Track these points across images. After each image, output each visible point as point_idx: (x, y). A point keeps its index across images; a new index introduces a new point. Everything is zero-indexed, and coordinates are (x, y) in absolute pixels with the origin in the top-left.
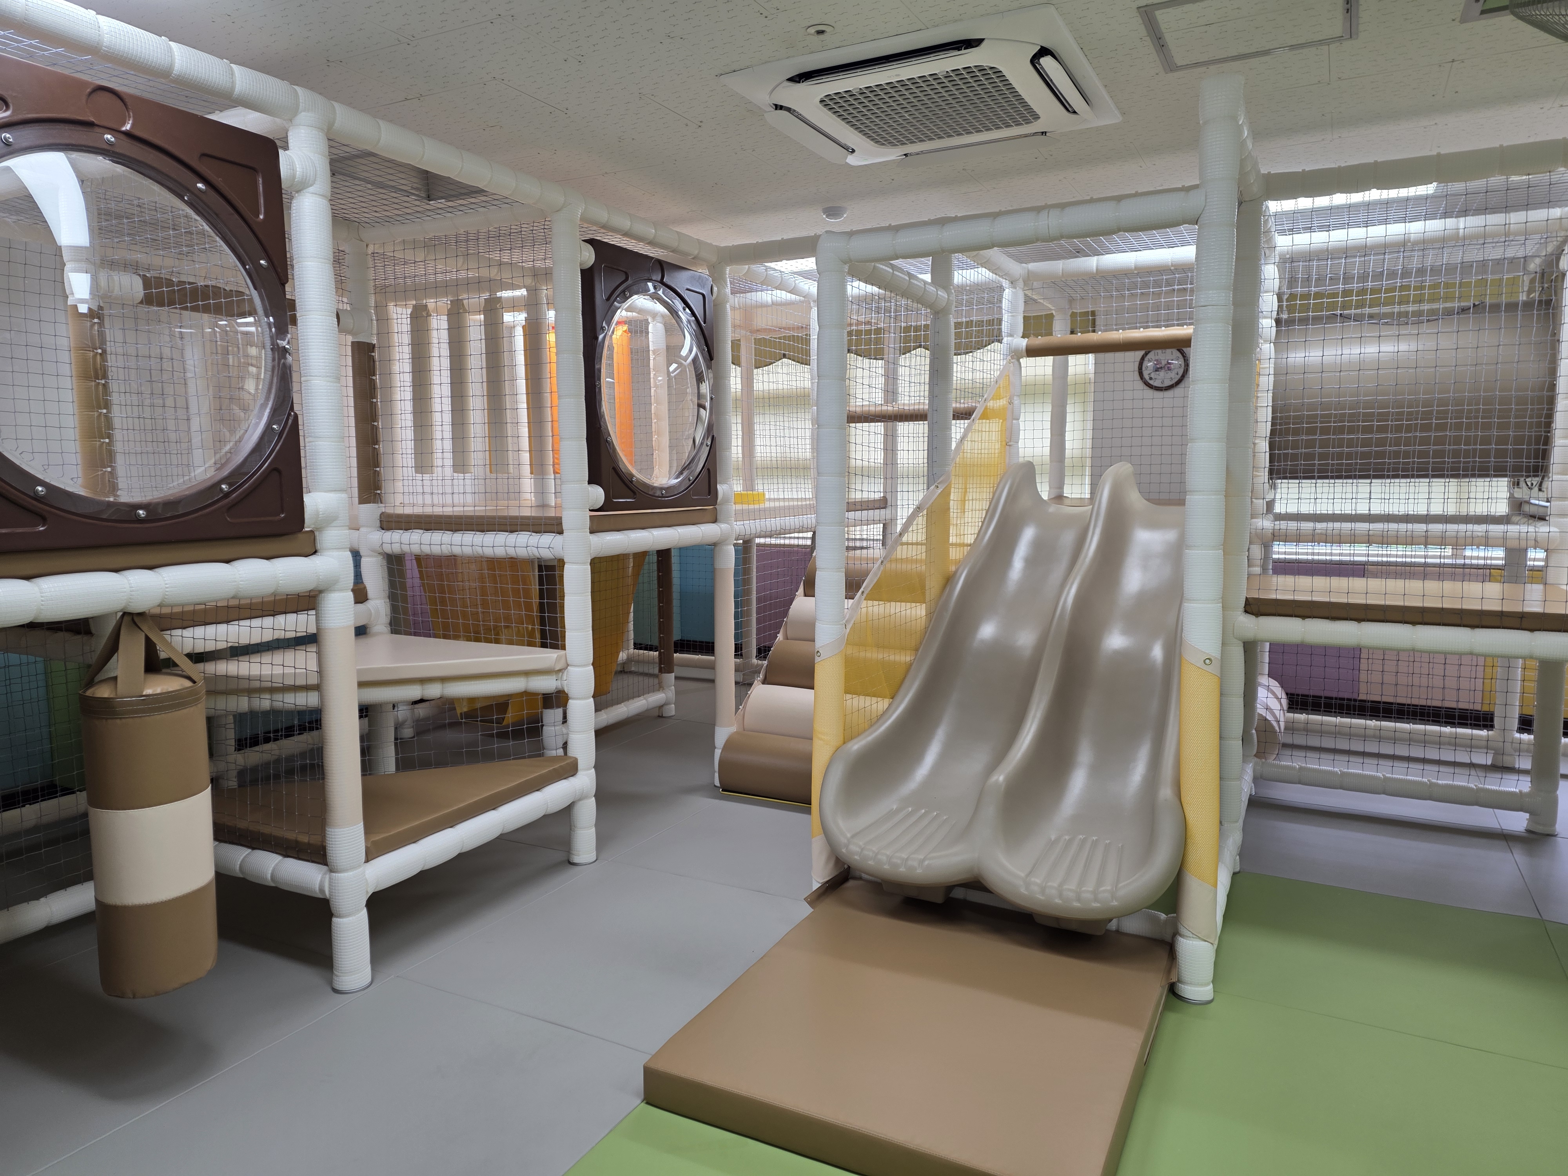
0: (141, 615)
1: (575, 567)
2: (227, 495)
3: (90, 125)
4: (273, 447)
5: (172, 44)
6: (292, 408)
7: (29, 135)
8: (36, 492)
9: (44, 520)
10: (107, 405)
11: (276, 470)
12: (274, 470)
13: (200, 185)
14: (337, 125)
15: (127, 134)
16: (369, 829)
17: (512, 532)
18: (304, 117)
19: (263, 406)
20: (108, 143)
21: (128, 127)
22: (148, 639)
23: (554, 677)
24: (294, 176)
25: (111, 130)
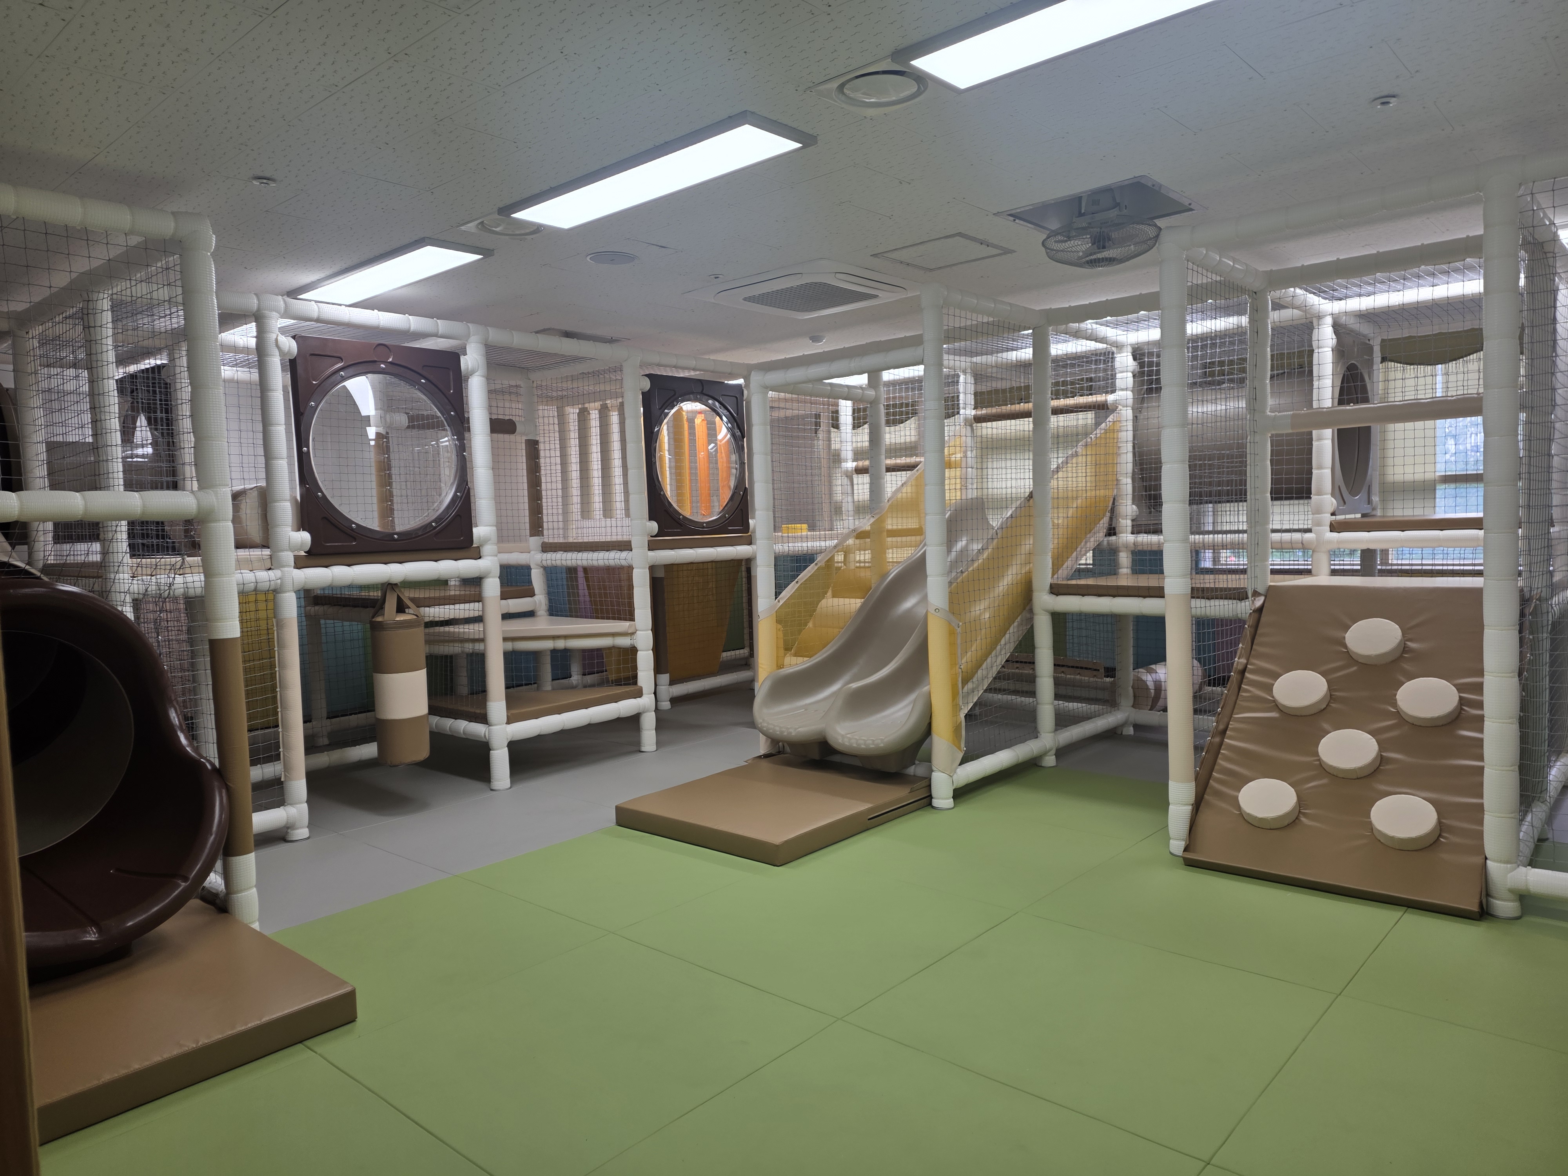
0: (396, 584)
1: (638, 570)
2: (435, 528)
3: (375, 361)
4: (459, 504)
5: (410, 317)
6: (467, 484)
7: (350, 371)
8: (352, 527)
9: (355, 539)
10: (390, 484)
11: (459, 515)
12: (458, 515)
13: (423, 381)
14: (490, 338)
15: (390, 363)
16: (509, 707)
17: (607, 551)
18: (473, 338)
19: (452, 484)
20: (383, 369)
21: (391, 360)
22: (398, 597)
23: (629, 638)
24: (468, 369)
25: (383, 362)
